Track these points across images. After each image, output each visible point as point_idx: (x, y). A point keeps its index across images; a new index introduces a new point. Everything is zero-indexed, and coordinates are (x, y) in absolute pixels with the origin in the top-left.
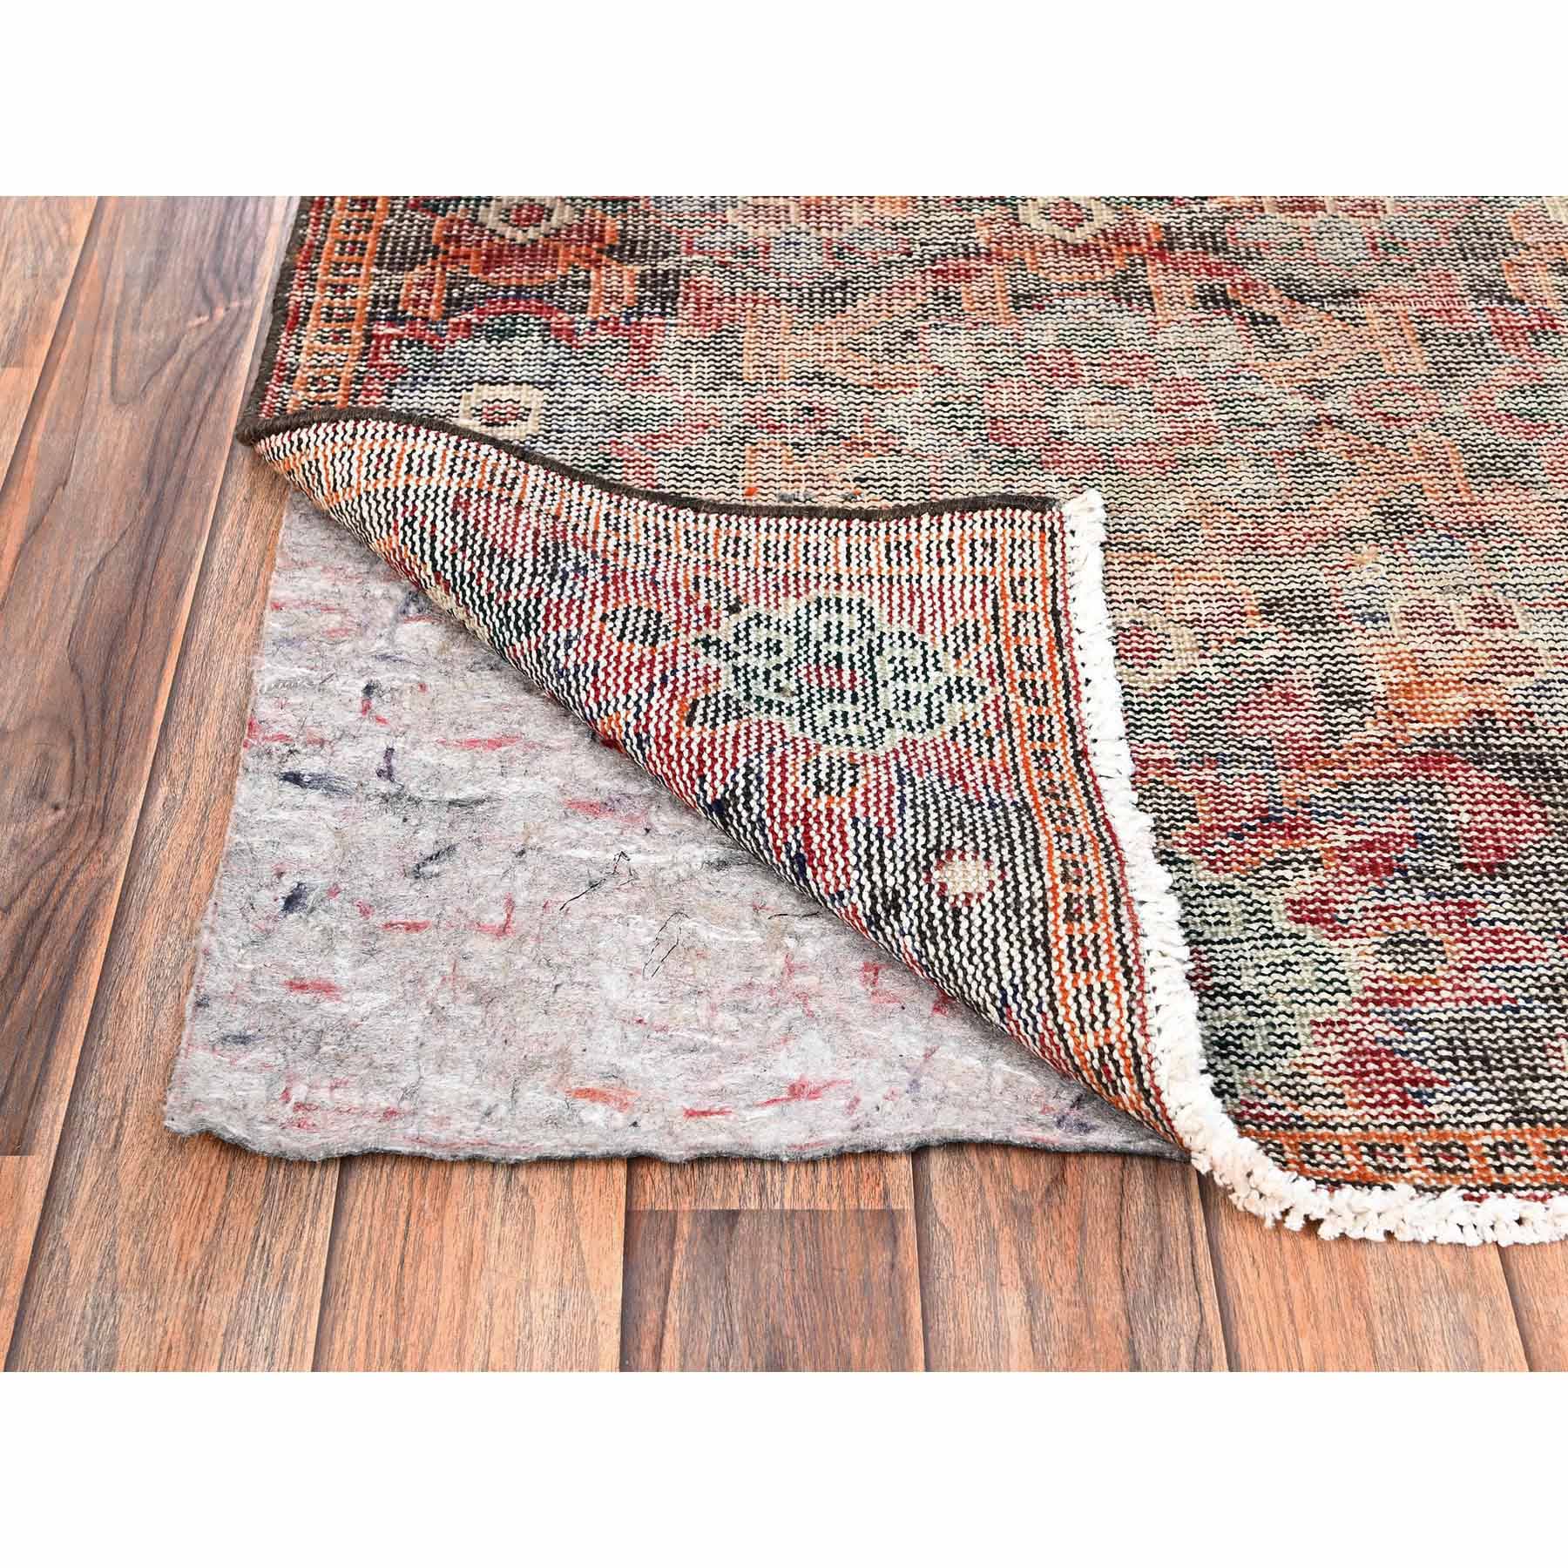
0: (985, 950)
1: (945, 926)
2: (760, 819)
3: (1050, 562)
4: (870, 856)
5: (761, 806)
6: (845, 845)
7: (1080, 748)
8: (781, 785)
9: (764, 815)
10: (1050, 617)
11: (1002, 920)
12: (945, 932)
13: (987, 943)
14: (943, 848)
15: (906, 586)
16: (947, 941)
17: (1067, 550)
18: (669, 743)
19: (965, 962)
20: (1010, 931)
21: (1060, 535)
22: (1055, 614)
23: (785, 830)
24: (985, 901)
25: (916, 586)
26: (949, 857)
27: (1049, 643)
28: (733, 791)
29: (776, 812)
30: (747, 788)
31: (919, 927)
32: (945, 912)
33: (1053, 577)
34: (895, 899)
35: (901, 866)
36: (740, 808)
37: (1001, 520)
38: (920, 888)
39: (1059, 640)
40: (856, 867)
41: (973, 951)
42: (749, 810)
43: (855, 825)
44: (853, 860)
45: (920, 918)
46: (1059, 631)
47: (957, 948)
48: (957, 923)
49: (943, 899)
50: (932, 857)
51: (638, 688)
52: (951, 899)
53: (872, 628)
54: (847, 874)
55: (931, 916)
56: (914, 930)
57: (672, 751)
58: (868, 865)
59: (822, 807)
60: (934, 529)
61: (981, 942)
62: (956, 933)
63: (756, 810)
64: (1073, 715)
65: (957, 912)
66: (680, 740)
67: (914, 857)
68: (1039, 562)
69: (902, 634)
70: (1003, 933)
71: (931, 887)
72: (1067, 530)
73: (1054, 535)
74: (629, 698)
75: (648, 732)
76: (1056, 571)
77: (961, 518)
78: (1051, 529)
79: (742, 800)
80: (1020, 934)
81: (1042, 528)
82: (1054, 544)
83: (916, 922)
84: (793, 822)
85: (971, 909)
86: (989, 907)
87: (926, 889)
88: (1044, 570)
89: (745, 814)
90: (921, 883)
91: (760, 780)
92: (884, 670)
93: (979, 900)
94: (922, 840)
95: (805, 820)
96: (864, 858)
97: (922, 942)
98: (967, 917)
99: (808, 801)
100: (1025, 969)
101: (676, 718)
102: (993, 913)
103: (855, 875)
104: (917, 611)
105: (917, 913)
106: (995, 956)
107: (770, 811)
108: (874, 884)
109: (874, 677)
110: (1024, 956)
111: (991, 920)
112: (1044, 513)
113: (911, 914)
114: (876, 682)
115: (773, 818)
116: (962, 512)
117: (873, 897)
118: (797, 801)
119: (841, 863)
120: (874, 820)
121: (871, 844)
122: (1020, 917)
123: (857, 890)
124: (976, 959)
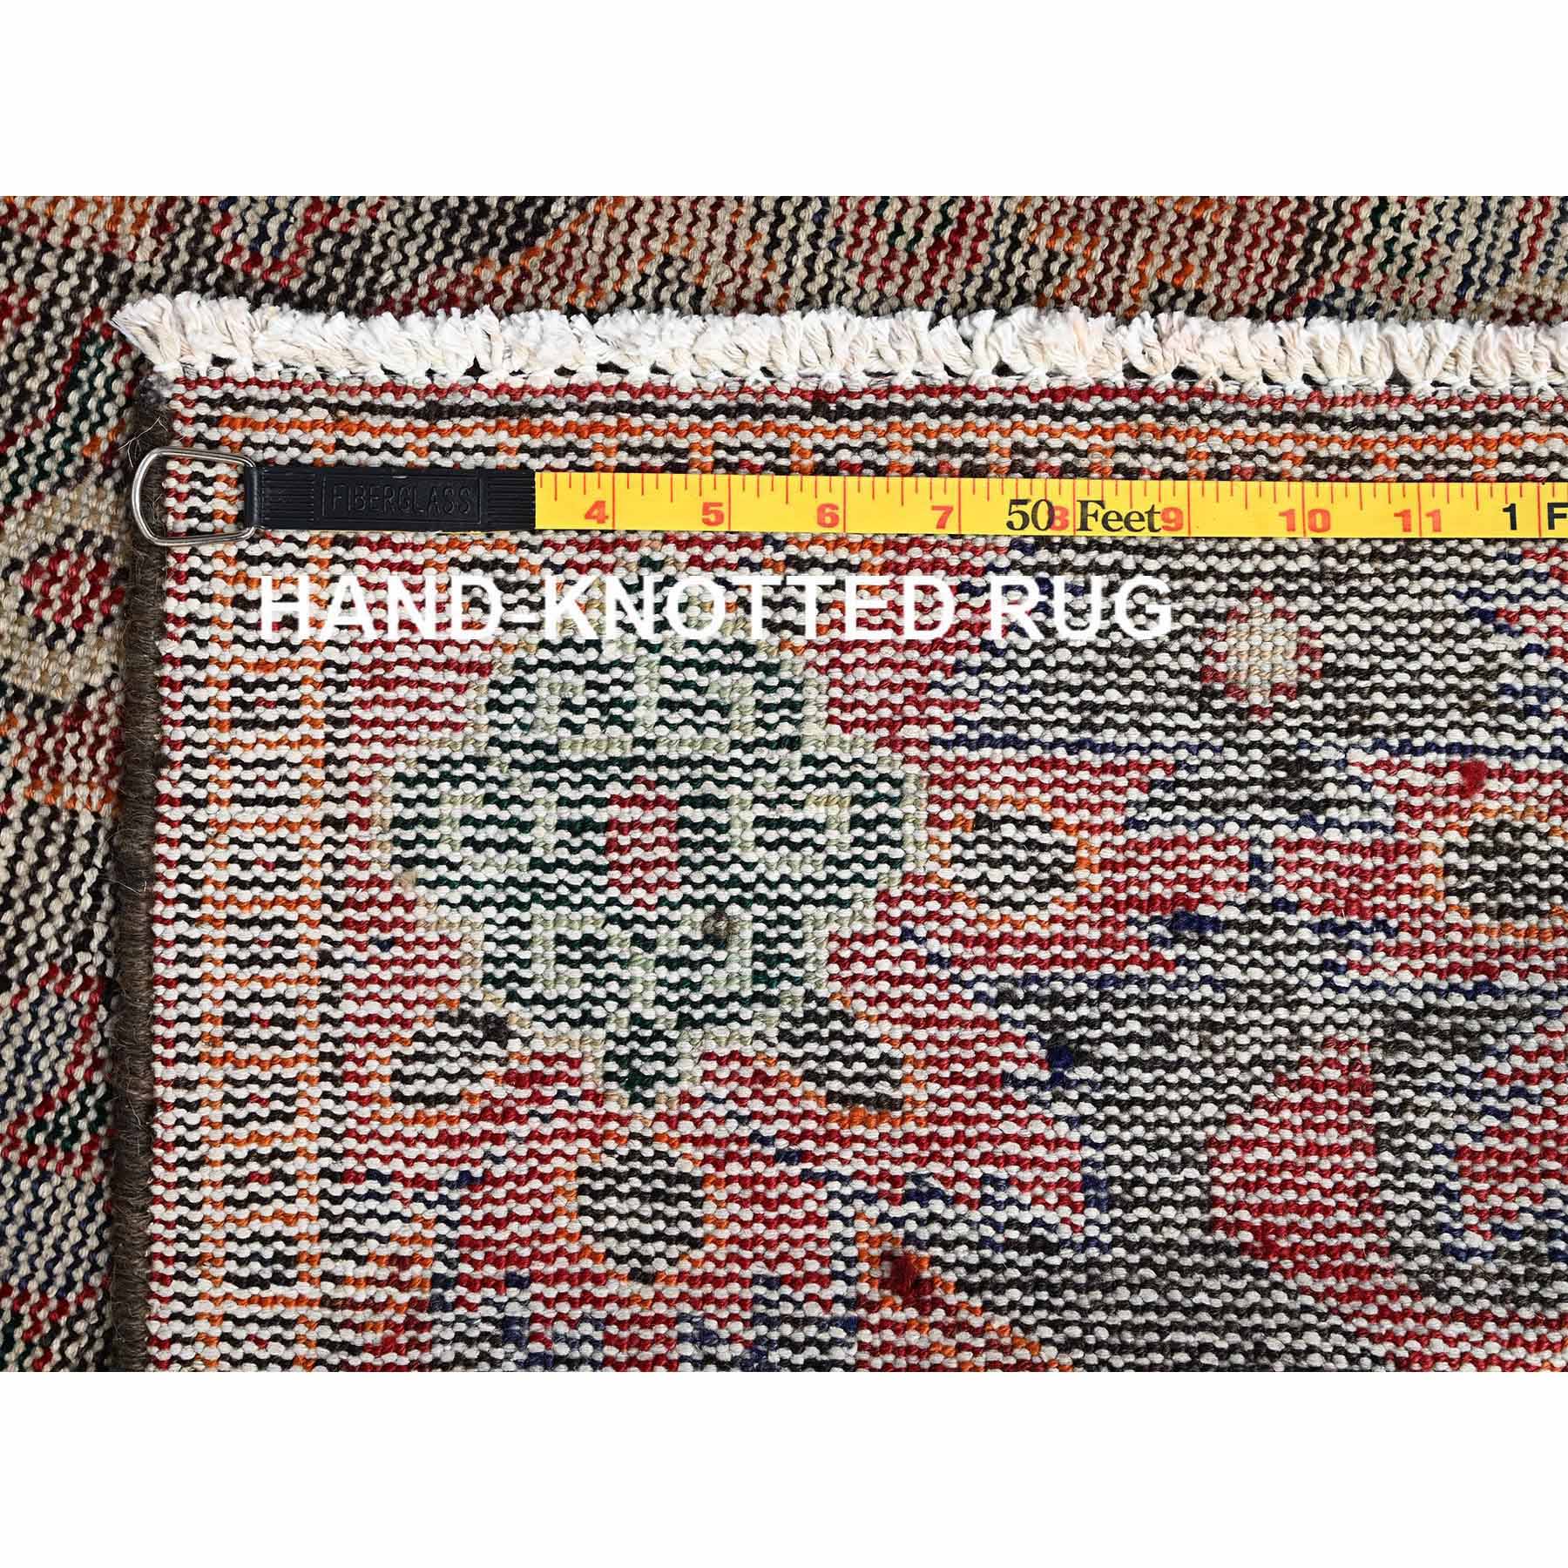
0: (1401, 632)
1: (1349, 689)
2: (1100, 983)
3: (294, 413)
4: (1204, 802)
5: (1079, 978)
6: (1176, 841)
7: (807, 405)
8: (1043, 944)
9: (1094, 975)
10: (444, 424)
11: (1355, 602)
12: (1360, 691)
13: (1391, 628)
14: (1197, 686)
15: (354, 692)
16: (1374, 688)
17: (264, 376)
18: (933, 1137)
19: (1414, 666)
20: (1377, 592)
21: (229, 387)
22: (434, 413)
23: (1129, 940)
24: (1317, 627)
25: (355, 674)
26: (1216, 676)
27: (513, 433)
28: (1042, 1026)
29: (1094, 953)
30: (1039, 1001)
31: (1340, 733)
32: (1325, 689)
33: (332, 409)
34: (1287, 767)
35: (1231, 754)
36: (1071, 1017)
37: (195, 501)
38: (1278, 725)
39: (502, 410)
40: (1218, 826)
41: (1400, 651)
42: (1079, 999)
43: (1140, 826)
44: (1207, 829)
45: (1327, 728)
46: (477, 409)
47: (1388, 675)
48: (1349, 670)
49: (1302, 689)
50: (1218, 704)
51: (815, 1200)
52: (1306, 678)
53: (481, 762)
54: (1228, 841)
55: (1328, 709)
56: (1343, 742)
57: (947, 1132)
58: (1217, 807)
59: (1097, 879)
60: (204, 633)
61: (1386, 637)
62: (1363, 674)
63: (1082, 987)
64: (708, 405)
65: (1329, 670)
66: (931, 1118)
67: (1216, 732)
68: (296, 433)
69: (492, 705)
70: (1379, 602)
71: (1278, 707)
72: (217, 373)
73: (228, 399)
74: (834, 1215)
75: (906, 1177)
76: (318, 403)
77: (181, 578)
78: (212, 403)
79: (1059, 1010)
80: (1384, 576)
81: (212, 422)
82: (248, 401)
83: (1332, 736)
84: (1117, 926)
85: (1327, 648)
86: (1329, 620)
87: (1280, 716)
88: (314, 425)
89: (1084, 1010)
90: (1268, 722)
91: (1028, 979)
92: (598, 741)
93: (1312, 635)
94: (1183, 719)
95: (1117, 906)
96: (1207, 812)
97: (1365, 731)
98: (1340, 654)
99: (1081, 900)
100: (1448, 574)
101: (885, 1128)
102: (1339, 615)
103: (1231, 828)
104: (427, 673)
105: (1316, 732)
106: (1413, 617)
107: (1090, 964)
108: (1253, 799)
109: (628, 764)
110: (1425, 572)
111: (1354, 619)
112: (175, 415)
113: (1318, 742)
114: (637, 761)
115: (1105, 959)
116: (165, 575)
117: (1274, 804)
118: (1080, 919)
119: (1207, 850)
120: (1134, 794)
121: (1180, 800)
122: (1353, 573)
123: (1255, 829)
124: (1413, 648)
